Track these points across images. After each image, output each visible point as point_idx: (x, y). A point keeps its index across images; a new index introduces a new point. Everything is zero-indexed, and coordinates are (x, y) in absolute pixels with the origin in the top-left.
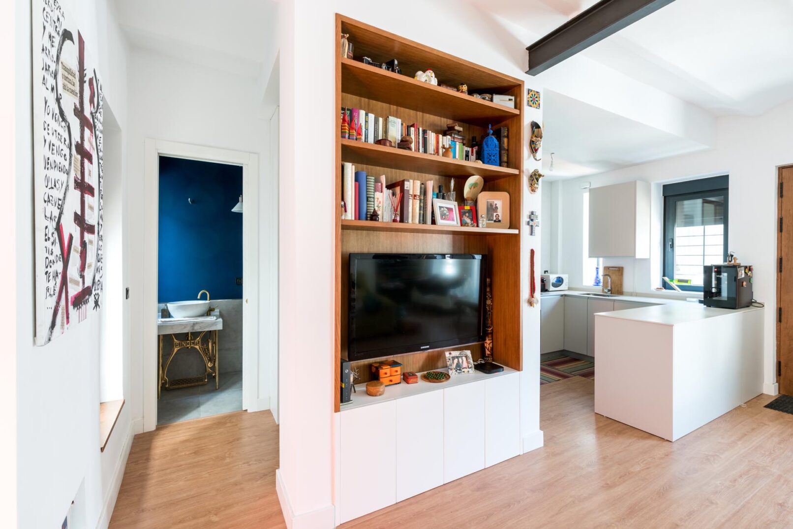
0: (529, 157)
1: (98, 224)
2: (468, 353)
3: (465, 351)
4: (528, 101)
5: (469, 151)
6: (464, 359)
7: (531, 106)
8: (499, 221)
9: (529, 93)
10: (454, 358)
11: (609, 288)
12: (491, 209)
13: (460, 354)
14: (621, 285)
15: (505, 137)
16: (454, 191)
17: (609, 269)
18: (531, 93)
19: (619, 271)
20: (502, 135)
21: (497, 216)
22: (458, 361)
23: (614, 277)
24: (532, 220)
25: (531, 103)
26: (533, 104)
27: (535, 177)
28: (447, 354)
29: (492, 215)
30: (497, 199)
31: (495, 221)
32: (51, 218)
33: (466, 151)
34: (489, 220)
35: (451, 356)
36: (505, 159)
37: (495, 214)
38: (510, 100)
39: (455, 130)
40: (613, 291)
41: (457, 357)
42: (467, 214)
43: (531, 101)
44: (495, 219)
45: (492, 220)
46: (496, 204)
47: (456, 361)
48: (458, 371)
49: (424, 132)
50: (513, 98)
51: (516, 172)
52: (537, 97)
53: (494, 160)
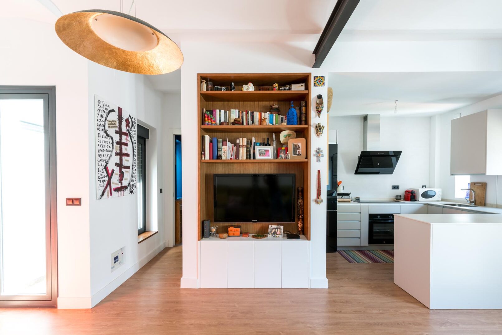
0: (316, 116)
1: (133, 165)
2: (282, 227)
3: (280, 226)
4: (315, 83)
5: (283, 118)
6: (279, 230)
7: (317, 86)
8: (301, 155)
9: (315, 79)
10: (273, 229)
11: (473, 200)
12: (296, 148)
13: (277, 227)
14: (484, 197)
15: (303, 106)
16: (275, 140)
17: (474, 184)
18: (316, 79)
19: (483, 186)
20: (302, 105)
21: (299, 152)
22: (275, 231)
23: (478, 191)
24: (318, 153)
25: (317, 84)
26: (319, 84)
27: (319, 128)
28: (270, 226)
29: (296, 152)
30: (299, 142)
31: (298, 155)
32: (101, 166)
33: (281, 118)
34: (295, 154)
35: (272, 227)
36: (303, 119)
37: (298, 151)
38: (302, 86)
39: (273, 108)
40: (477, 203)
41: (275, 229)
42: (283, 152)
43: (317, 83)
44: (298, 153)
45: (296, 154)
46: (299, 145)
47: (274, 230)
48: (273, 236)
49: (252, 113)
50: (304, 84)
51: (306, 126)
52: (322, 80)
53: (292, 121)
